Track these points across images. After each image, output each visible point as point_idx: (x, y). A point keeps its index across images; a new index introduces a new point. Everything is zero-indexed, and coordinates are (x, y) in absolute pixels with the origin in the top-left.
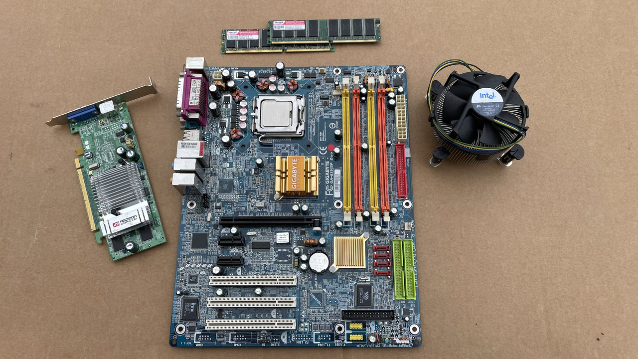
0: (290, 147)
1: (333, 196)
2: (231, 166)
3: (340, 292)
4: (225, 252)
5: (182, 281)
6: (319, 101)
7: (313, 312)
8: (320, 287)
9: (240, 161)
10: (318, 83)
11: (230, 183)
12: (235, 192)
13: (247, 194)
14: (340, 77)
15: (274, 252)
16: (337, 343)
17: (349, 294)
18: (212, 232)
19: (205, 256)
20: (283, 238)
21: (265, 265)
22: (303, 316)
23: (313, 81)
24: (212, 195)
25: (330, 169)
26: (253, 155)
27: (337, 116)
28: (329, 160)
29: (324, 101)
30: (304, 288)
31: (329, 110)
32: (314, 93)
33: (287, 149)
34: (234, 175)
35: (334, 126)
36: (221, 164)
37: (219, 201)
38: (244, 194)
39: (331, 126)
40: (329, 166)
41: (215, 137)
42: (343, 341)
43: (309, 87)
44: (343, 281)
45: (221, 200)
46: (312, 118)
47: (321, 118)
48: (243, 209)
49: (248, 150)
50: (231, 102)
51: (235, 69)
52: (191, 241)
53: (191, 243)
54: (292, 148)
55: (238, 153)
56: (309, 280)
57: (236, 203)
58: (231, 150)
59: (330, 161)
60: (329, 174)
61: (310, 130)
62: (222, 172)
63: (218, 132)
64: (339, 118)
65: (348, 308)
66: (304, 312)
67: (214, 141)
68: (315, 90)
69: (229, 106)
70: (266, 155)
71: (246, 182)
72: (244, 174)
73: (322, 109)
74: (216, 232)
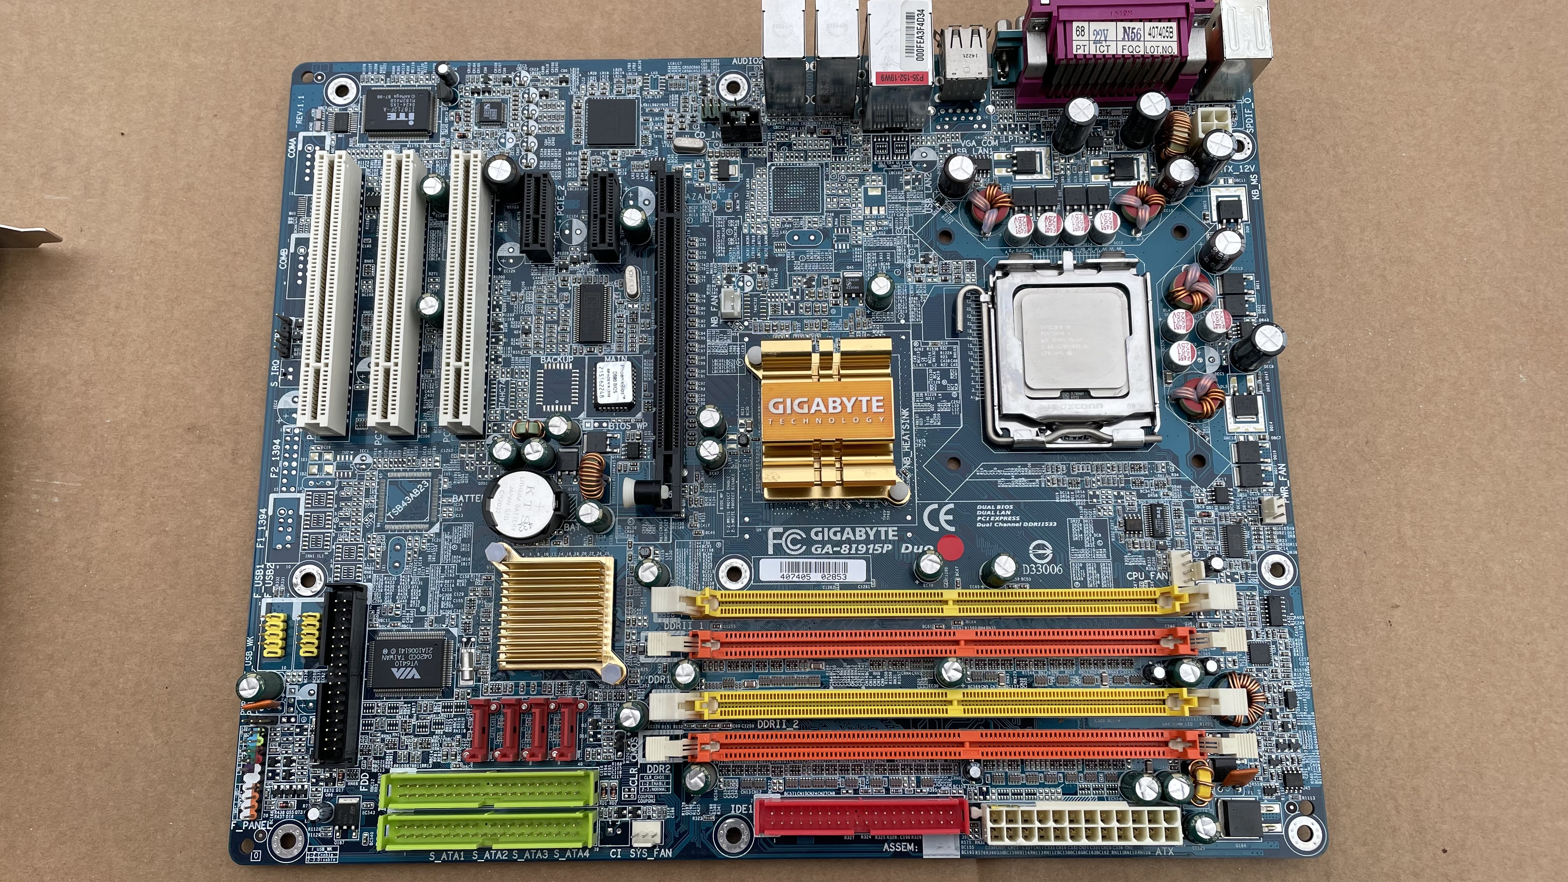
0: (948, 397)
1: (765, 554)
2: (871, 201)
3: (426, 581)
4: (575, 204)
5: (486, 81)
6: (1143, 502)
7: (367, 490)
8: (449, 513)
9: (889, 231)
10: (1219, 497)
11: (812, 204)
12: (777, 222)
13: (773, 261)
14: (1255, 581)
15: (570, 358)
16: (265, 569)
17: (418, 612)
18: (642, 158)
19: (563, 142)
20: (612, 382)
21: (527, 333)
22: (357, 460)
23: (1229, 478)
24: (766, 149)
25: (867, 542)
26: (913, 270)
27: (1084, 567)
28: (902, 539)
29: (1144, 517)
30: (446, 460)
31: (1105, 538)
32: (1177, 482)
33: (941, 387)
34: (837, 214)
35: (1041, 557)
36: (876, 168)
37: (747, 172)
38: (770, 251)
39: (1039, 547)
40: (877, 539)
41: (979, 143)
42: (269, 591)
43: (1200, 460)
44: (465, 590)
45: (751, 177)
46: (1068, 474)
47: (1072, 510)
48: (720, 250)
49: (933, 254)
50: (1115, 184)
51: (1251, 188)
52: (613, 97)
53: (608, 96)
54: (945, 407)
55: (918, 220)
56: (472, 474)
57: (740, 228)
58: (929, 196)
59: (897, 545)
60: (849, 541)
61: (1018, 470)
62: (850, 172)
63: (996, 149)
64: (1073, 576)
65: (374, 608)
66: (369, 460)
67: (963, 137)
68: (1186, 485)
69: (1101, 178)
70: (916, 317)
71: (814, 254)
72: (843, 246)
73: (1107, 511)
74: (641, 170)
